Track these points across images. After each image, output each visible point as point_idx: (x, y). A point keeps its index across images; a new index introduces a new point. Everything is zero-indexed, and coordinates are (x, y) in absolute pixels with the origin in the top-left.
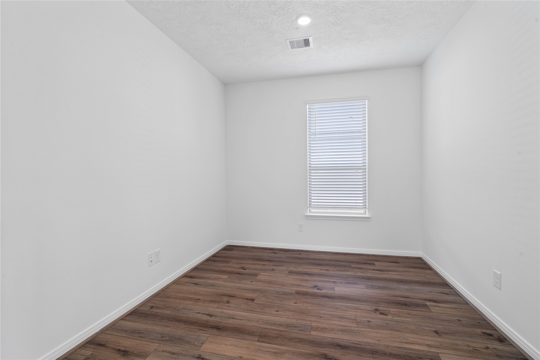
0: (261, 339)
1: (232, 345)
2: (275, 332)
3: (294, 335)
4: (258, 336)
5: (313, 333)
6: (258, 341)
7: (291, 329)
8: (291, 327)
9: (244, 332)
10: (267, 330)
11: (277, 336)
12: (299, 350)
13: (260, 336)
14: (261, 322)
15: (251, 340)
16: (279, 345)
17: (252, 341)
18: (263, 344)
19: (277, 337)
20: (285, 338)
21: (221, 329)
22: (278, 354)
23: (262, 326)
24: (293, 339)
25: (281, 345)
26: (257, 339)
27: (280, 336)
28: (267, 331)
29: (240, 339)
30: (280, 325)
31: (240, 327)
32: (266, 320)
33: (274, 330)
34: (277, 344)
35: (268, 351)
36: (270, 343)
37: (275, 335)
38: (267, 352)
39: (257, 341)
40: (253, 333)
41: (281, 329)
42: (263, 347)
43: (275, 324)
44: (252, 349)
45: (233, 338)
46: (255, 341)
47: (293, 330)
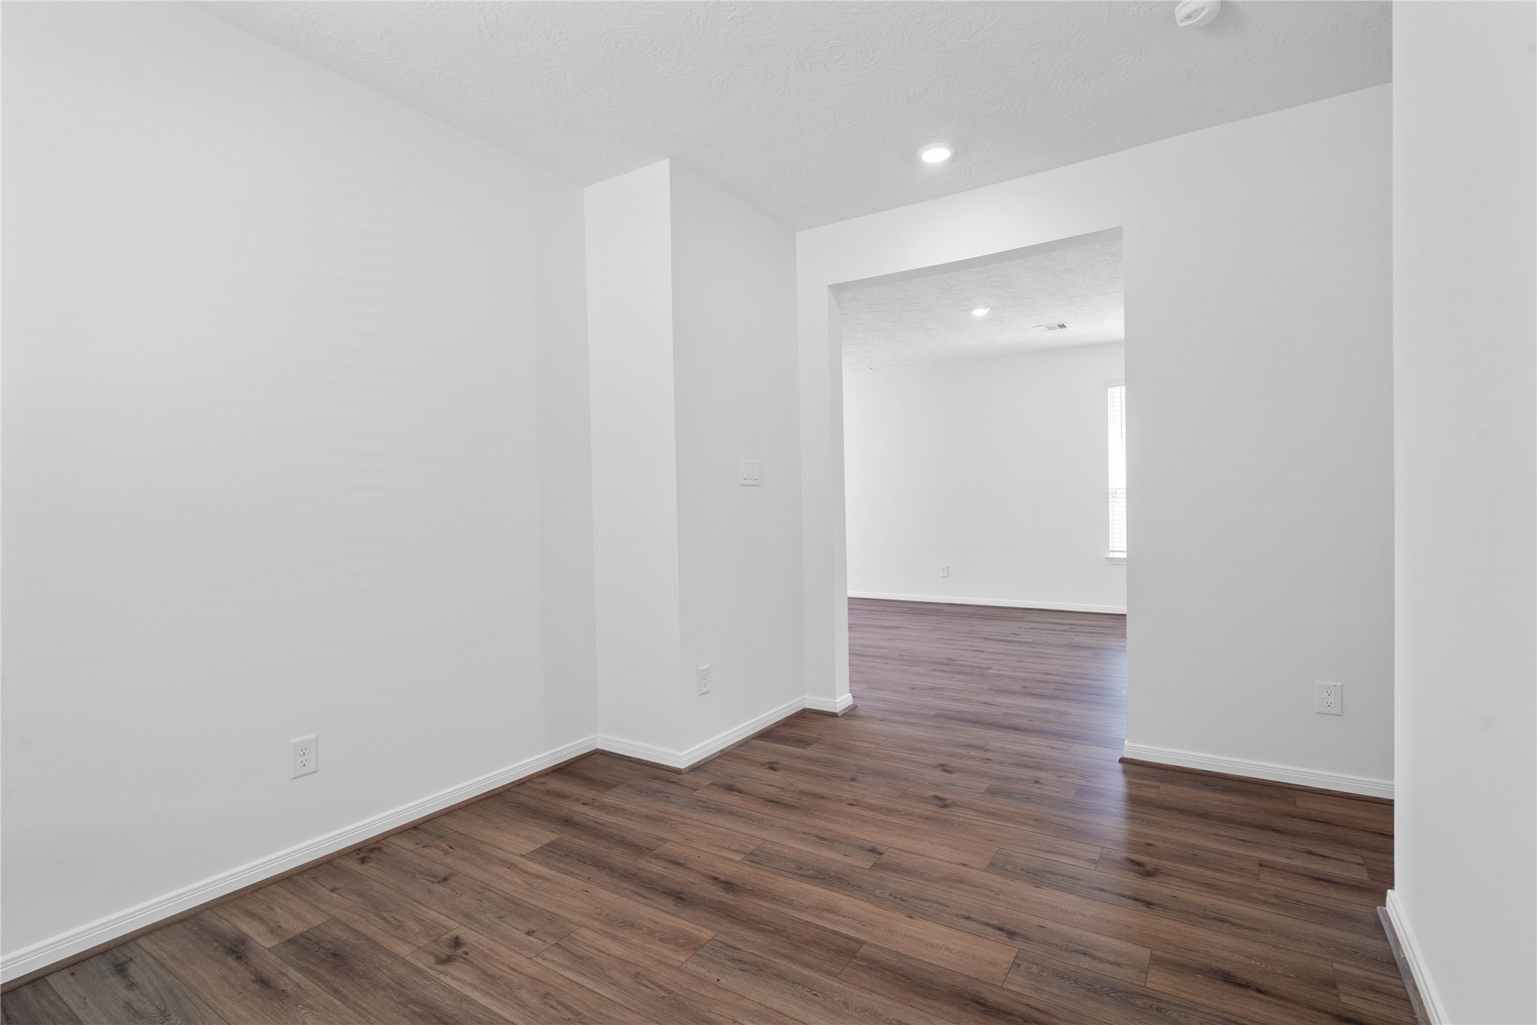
0: (853, 945)
1: (932, 946)
2: (806, 958)
3: (760, 939)
4: (857, 955)
5: (707, 934)
6: (861, 943)
7: (759, 956)
8: (751, 964)
9: (898, 974)
10: (826, 966)
11: (807, 945)
12: (773, 906)
13: (852, 954)
14: (836, 999)
15: (881, 948)
16: (813, 923)
17: (877, 946)
18: (851, 933)
19: (808, 943)
20: (788, 938)
21: (972, 1000)
22: (825, 909)
23: (837, 985)
24: (770, 931)
25: (808, 924)
26: (863, 947)
27: (800, 944)
28: (829, 963)
29: (912, 958)
30: (780, 976)
31: (910, 996)
32: (816, 1002)
33: (808, 965)
34: (818, 927)
35: (845, 917)
36: (832, 932)
37: (810, 949)
38: (848, 915)
39: (864, 944)
40: (870, 968)
41: (783, 964)
42: (852, 927)
43: (795, 983)
44: (882, 929)
45: (931, 964)
46: (870, 944)
47: (752, 954)
